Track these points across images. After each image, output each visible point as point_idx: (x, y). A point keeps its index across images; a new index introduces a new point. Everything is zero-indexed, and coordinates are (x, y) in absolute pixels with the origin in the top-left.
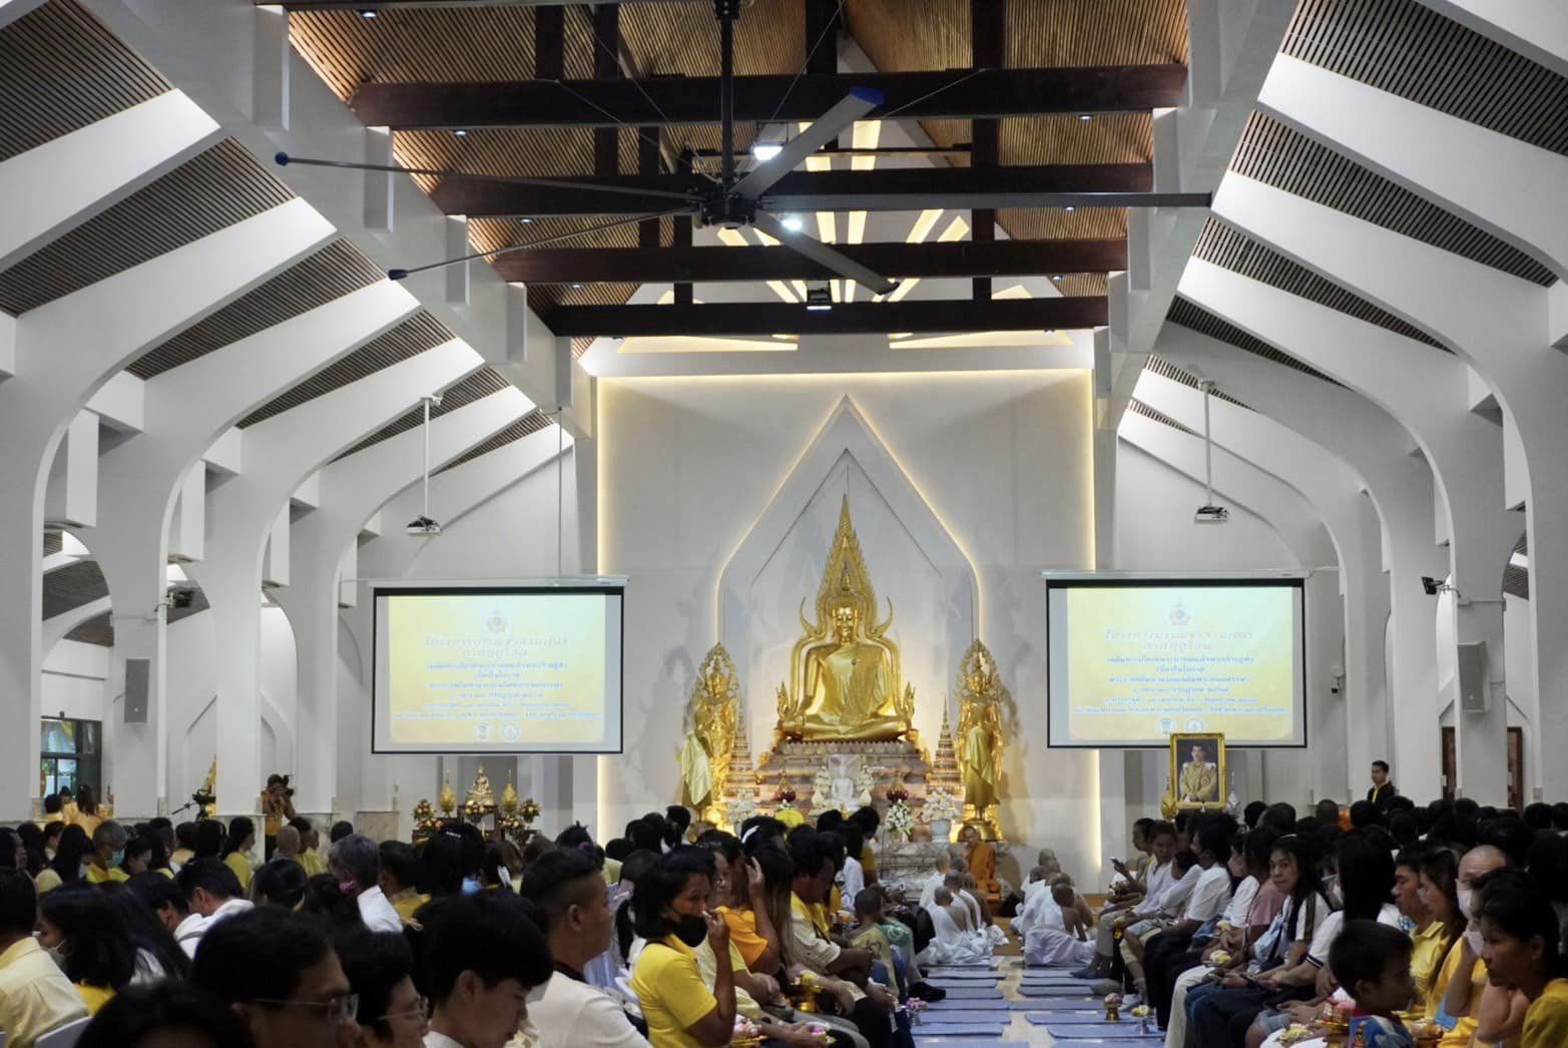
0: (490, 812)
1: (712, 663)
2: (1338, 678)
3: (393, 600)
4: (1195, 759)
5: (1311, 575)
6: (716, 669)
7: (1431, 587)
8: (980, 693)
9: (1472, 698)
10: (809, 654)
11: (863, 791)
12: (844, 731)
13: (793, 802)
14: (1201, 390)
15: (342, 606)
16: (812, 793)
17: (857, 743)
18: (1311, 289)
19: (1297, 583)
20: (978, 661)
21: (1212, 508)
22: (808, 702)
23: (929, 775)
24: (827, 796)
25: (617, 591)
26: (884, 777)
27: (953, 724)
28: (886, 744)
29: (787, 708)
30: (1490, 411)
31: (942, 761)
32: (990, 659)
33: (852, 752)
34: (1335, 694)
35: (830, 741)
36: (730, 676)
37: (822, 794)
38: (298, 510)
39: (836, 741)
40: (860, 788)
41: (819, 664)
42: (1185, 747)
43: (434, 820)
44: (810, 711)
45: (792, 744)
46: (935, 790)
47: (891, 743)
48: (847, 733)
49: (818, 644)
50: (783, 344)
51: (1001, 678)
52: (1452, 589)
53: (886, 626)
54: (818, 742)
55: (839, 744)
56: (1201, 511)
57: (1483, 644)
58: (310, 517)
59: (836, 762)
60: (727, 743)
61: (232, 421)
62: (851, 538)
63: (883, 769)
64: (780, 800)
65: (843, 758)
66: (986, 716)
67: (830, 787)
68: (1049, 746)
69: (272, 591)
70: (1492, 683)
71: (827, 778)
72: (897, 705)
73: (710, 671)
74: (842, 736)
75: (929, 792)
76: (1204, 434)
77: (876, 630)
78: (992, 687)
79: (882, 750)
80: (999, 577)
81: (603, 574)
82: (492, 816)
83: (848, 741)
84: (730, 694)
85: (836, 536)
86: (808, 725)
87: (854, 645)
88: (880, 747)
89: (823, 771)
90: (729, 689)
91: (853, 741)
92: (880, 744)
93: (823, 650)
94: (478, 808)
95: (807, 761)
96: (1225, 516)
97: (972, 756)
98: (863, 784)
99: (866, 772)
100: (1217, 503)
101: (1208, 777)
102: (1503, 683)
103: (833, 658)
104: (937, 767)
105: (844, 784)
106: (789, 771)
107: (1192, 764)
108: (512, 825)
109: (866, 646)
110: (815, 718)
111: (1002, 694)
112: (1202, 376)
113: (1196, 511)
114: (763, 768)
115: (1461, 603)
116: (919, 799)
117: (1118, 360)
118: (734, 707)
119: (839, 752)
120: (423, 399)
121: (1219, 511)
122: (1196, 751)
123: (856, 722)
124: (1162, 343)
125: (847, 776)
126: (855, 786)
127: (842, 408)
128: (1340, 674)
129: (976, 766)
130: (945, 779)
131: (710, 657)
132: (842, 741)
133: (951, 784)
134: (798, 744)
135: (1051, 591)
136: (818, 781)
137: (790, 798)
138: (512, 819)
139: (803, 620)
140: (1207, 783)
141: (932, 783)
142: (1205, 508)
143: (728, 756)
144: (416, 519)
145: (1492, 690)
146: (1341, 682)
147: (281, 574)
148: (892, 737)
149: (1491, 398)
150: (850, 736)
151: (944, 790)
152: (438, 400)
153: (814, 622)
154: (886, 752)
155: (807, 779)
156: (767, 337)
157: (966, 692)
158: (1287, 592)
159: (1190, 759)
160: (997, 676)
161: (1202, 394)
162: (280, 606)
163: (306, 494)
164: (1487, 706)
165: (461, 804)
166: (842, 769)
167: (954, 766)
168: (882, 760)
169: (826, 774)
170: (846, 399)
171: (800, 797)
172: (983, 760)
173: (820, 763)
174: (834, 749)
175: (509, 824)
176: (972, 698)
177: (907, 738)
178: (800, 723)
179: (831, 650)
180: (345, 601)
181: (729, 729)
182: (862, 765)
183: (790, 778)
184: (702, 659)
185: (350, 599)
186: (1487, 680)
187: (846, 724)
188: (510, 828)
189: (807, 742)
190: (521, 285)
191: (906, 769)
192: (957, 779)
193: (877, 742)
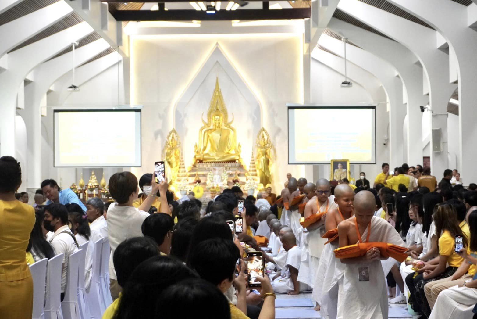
0: (96, 188)
1: (171, 135)
2: (386, 140)
3: (60, 114)
4: (339, 168)
5: (378, 105)
6: (173, 138)
7: (423, 109)
8: (264, 146)
9: (436, 147)
10: (205, 132)
11: (224, 179)
12: (217, 159)
13: (200, 183)
14: (343, 41)
15: (42, 116)
16: (206, 180)
17: (222, 163)
18: (384, 6)
19: (374, 107)
20: (263, 135)
21: (346, 82)
22: (205, 149)
23: (246, 174)
24: (212, 181)
25: (139, 110)
26: (231, 175)
27: (255, 156)
28: (232, 163)
29: (197, 151)
30: (445, 49)
31: (251, 169)
32: (267, 134)
33: (220, 166)
34: (385, 146)
35: (212, 162)
36: (178, 139)
37: (210, 180)
38: (27, 82)
39: (215, 162)
40: (223, 179)
41: (208, 136)
42: (336, 164)
43: (77, 190)
44: (206, 152)
45: (199, 163)
46: (249, 179)
47: (234, 163)
48: (218, 159)
49: (208, 128)
50: (196, 24)
51: (271, 140)
52: (430, 110)
53: (231, 122)
54: (208, 162)
55: (216, 163)
56: (343, 83)
57: (441, 129)
58: (31, 84)
59: (215, 169)
60: (177, 163)
61: (6, 52)
62: (220, 92)
63: (231, 172)
64: (195, 183)
65: (217, 168)
66: (266, 154)
67: (213, 178)
68: (289, 164)
69: (19, 111)
70: (443, 142)
71: (212, 175)
72: (235, 150)
73: (171, 138)
74: (216, 161)
75: (247, 180)
76: (344, 56)
77: (228, 124)
78: (268, 143)
79: (230, 166)
80: (270, 105)
81: (133, 105)
82: (97, 189)
83: (219, 162)
84: (177, 146)
85: (214, 91)
86: (205, 157)
87: (220, 129)
88: (230, 164)
89: (211, 172)
90: (177, 144)
91: (220, 162)
92: (230, 163)
93: (210, 131)
94: (92, 186)
95: (204, 169)
96: (351, 85)
97: (262, 167)
98: (224, 177)
99: (225, 173)
100: (348, 81)
101: (344, 174)
102: (447, 142)
103: (213, 133)
104: (250, 171)
105: (217, 177)
106: (199, 173)
107: (338, 170)
108: (105, 192)
109: (225, 129)
110: (207, 154)
111: (271, 146)
112: (343, 36)
113: (341, 83)
114: (190, 172)
115: (433, 115)
116: (243, 182)
117: (313, 31)
118: (179, 151)
119: (216, 166)
120: (72, 44)
121: (349, 83)
122: (339, 165)
123: (221, 155)
124: (330, 25)
125: (218, 174)
126: (221, 178)
127: (216, 47)
128: (386, 139)
129: (263, 171)
130: (253, 175)
131: (170, 133)
132: (216, 162)
133: (254, 177)
134: (201, 163)
135: (289, 110)
136: (209, 176)
137: (199, 182)
138: (104, 190)
139: (203, 121)
140: (343, 176)
141: (248, 177)
142: (345, 82)
143: (178, 167)
144: (70, 85)
145: (443, 144)
146: (387, 141)
147: (22, 105)
148: (233, 161)
149: (446, 44)
150: (220, 160)
151: (252, 179)
152: (77, 44)
153: (206, 120)
154: (232, 166)
155: (205, 176)
156: (191, 21)
157: (259, 145)
158: (371, 111)
159: (337, 168)
160: (270, 140)
161: (344, 43)
162: (20, 116)
163: (30, 77)
164: (441, 151)
165: (86, 185)
166: (217, 172)
167: (255, 171)
168: (231, 169)
169: (212, 174)
170: (217, 44)
171: (202, 181)
172: (266, 169)
173: (209, 170)
174: (214, 165)
175: (104, 191)
176: (261, 148)
177: (239, 161)
178: (202, 156)
179: (212, 130)
180: (43, 114)
181: (177, 158)
182: (224, 171)
183: (199, 175)
184: (168, 134)
185: (45, 114)
186: (441, 142)
187: (218, 156)
188: (104, 193)
189: (204, 163)
190: (106, 3)
191: (238, 172)
192: (256, 175)
193: (228, 162)
